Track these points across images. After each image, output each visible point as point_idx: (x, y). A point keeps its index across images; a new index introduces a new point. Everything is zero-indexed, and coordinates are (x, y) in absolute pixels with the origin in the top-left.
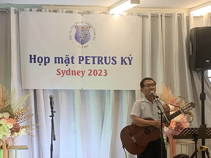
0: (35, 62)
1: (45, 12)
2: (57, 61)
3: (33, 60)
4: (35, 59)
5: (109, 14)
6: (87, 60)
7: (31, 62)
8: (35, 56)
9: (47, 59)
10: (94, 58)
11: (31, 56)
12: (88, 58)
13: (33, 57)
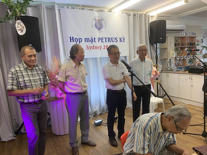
0: (73, 41)
1: (77, 9)
2: (86, 41)
3: (72, 40)
4: (73, 39)
5: (113, 12)
6: (102, 40)
7: (71, 41)
8: (73, 37)
9: (80, 39)
10: (106, 38)
11: (70, 37)
12: (103, 39)
13: (72, 38)
